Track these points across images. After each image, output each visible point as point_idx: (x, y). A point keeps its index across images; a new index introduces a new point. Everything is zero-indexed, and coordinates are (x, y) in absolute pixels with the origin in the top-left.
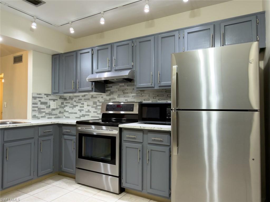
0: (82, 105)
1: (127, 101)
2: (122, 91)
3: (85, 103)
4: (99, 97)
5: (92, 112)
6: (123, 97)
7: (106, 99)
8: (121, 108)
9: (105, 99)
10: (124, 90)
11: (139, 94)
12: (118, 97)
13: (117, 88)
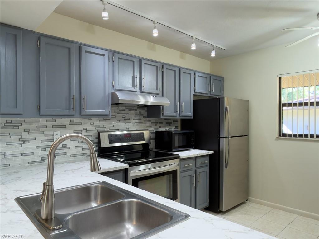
0: (46, 138)
1: (128, 130)
2: (123, 115)
3: (55, 133)
4: (86, 123)
5: (72, 148)
6: (124, 123)
7: (99, 126)
8: (131, 139)
9: (97, 125)
10: (125, 116)
11: (142, 121)
12: (117, 124)
13: (115, 112)
